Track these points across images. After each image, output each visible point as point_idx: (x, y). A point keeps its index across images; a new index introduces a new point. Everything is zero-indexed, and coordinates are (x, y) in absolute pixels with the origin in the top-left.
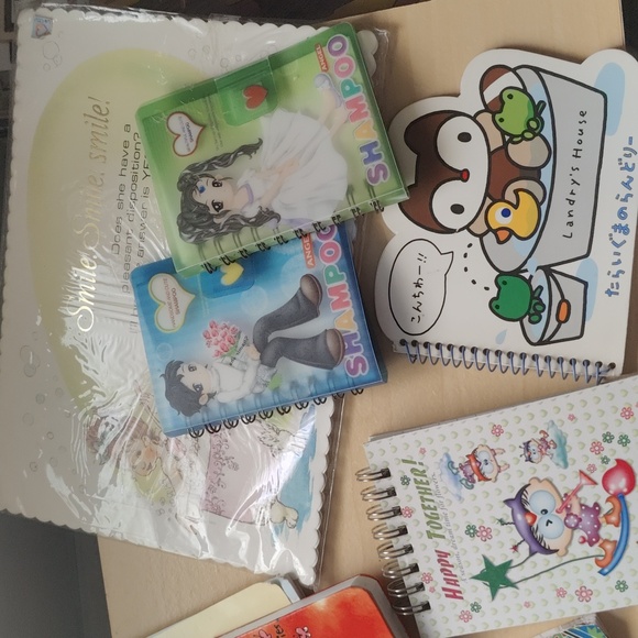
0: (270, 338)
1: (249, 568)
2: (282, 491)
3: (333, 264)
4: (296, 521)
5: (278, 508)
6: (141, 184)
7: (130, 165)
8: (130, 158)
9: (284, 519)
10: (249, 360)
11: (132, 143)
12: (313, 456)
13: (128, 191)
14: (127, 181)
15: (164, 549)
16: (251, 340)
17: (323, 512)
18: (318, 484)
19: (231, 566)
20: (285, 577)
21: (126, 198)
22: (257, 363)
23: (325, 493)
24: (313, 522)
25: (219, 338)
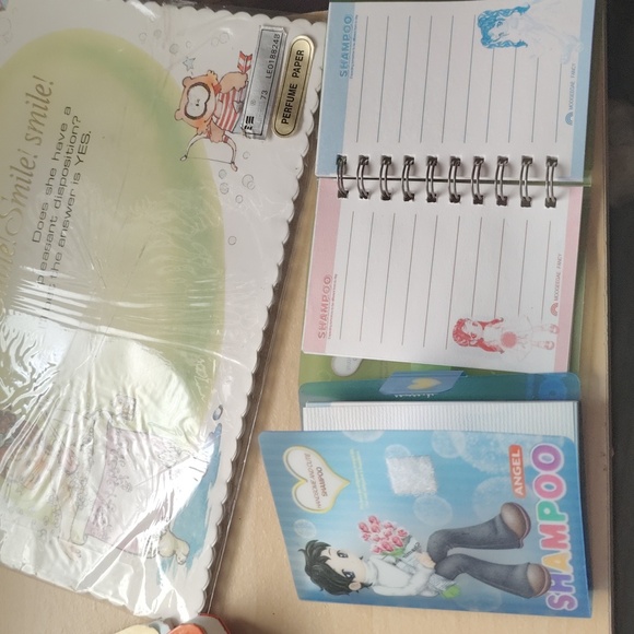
0: (450, 552)
1: (129, 608)
2: (176, 520)
3: (552, 500)
4: (187, 556)
5: (168, 539)
6: (73, 169)
7: (65, 149)
8: (66, 142)
9: (174, 552)
10: (419, 566)
11: (70, 126)
12: (213, 483)
13: (58, 177)
14: (59, 165)
15: (40, 576)
16: (424, 547)
17: (217, 548)
18: (215, 515)
19: (110, 604)
20: (166, 622)
21: (55, 183)
22: (430, 571)
23: (222, 526)
24: (205, 558)
25: (381, 535)
